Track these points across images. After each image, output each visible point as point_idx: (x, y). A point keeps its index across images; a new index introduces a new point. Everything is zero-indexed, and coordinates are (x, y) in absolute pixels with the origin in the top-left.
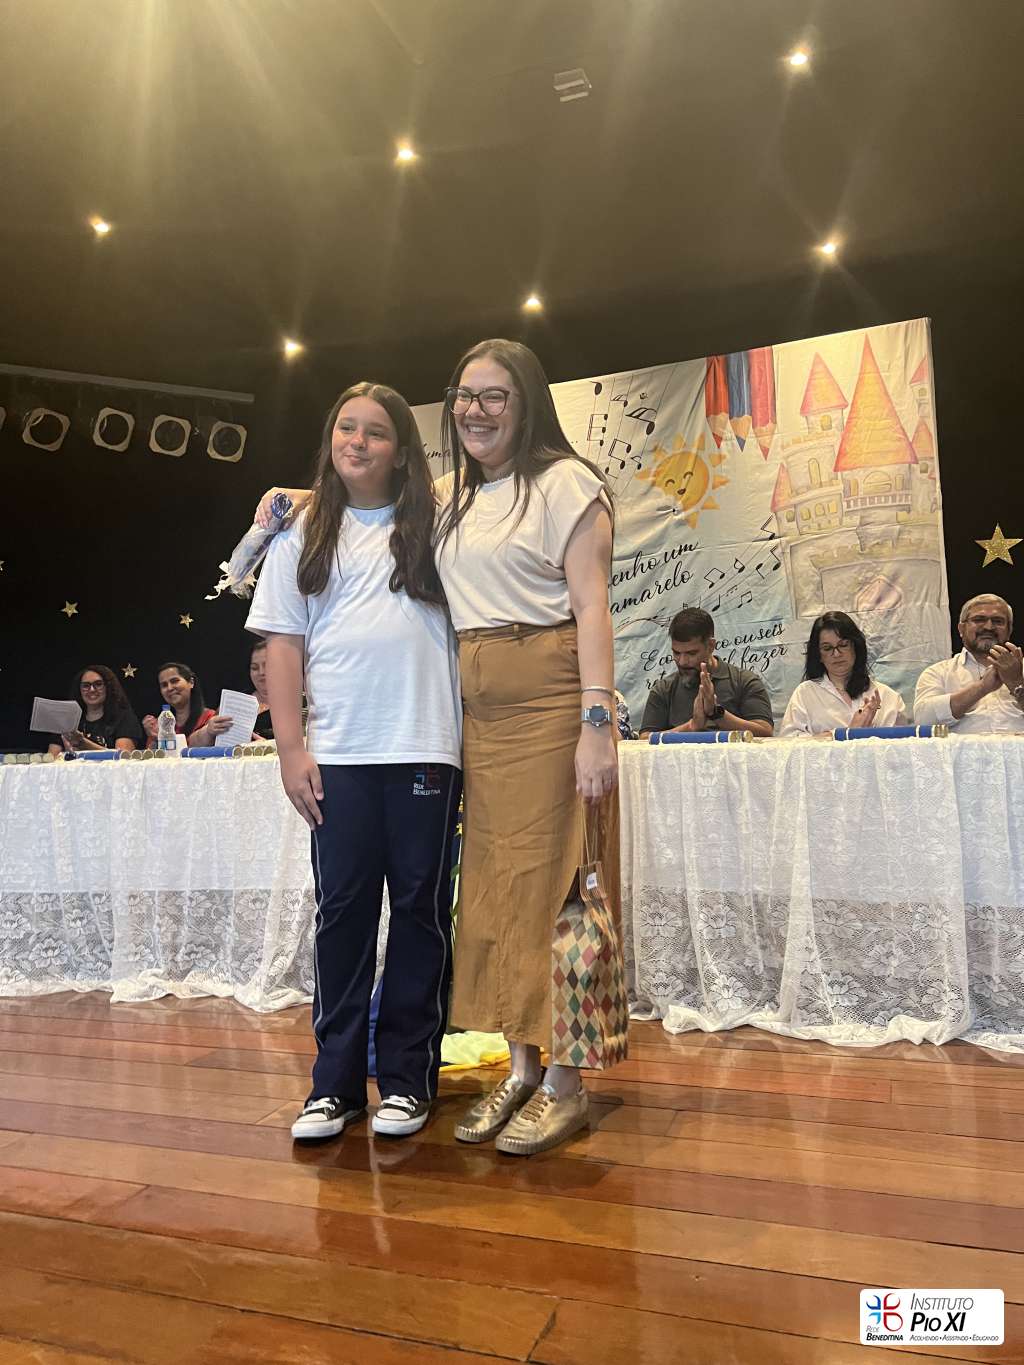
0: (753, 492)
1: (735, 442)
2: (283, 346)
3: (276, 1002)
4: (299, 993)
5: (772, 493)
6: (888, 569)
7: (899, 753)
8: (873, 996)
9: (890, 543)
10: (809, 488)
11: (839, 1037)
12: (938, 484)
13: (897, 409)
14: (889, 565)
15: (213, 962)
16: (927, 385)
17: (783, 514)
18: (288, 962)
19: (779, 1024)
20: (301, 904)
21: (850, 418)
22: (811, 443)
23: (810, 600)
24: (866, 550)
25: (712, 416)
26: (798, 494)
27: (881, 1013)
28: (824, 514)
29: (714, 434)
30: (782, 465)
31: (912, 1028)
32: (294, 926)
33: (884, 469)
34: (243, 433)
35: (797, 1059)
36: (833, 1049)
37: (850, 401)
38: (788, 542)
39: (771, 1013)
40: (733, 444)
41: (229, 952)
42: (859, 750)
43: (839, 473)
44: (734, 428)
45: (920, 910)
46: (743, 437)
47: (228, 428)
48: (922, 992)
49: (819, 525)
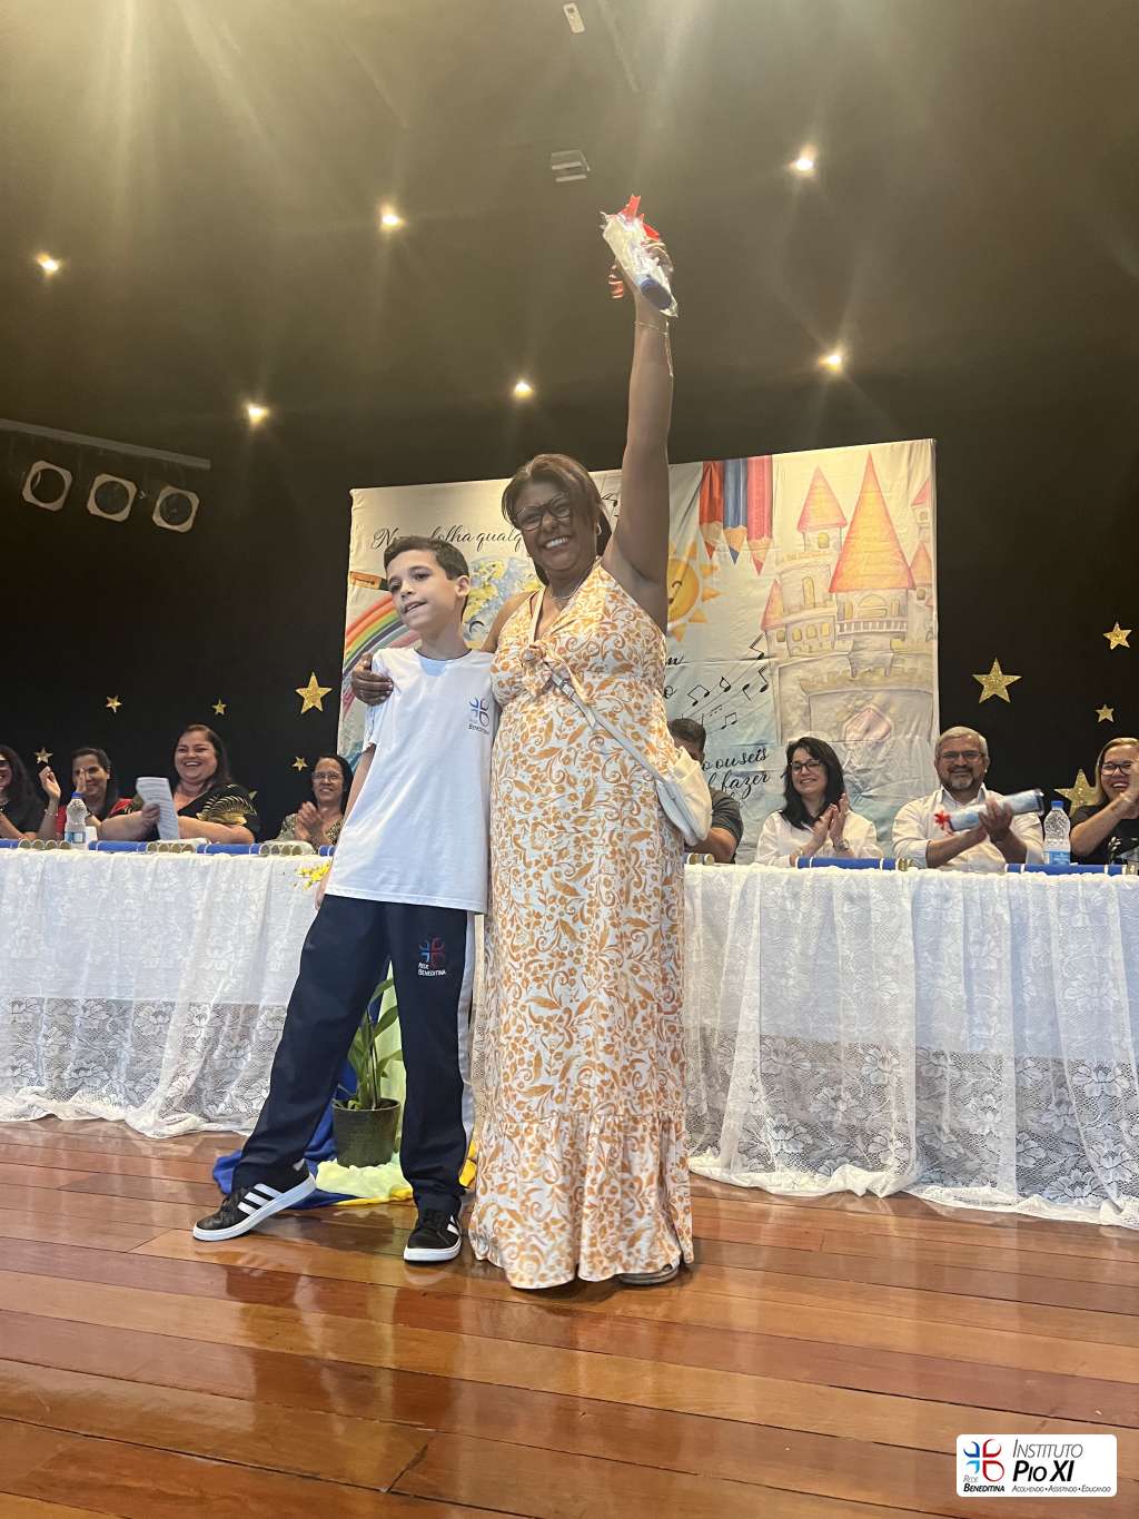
0: (743, 607)
1: (728, 553)
2: (246, 411)
3: (171, 1127)
4: (198, 1119)
5: (763, 610)
6: (879, 698)
7: (858, 886)
8: (819, 1143)
9: (882, 671)
10: (802, 608)
11: (780, 1185)
12: (935, 613)
13: (897, 531)
14: (880, 694)
15: (104, 1082)
16: (929, 509)
17: (773, 633)
18: (189, 1083)
19: (719, 1170)
20: (208, 1019)
21: (848, 538)
22: (807, 561)
23: (798, 724)
24: (858, 675)
25: (705, 524)
26: (790, 613)
27: (827, 1162)
28: (816, 636)
29: (706, 543)
30: (776, 582)
31: (854, 1178)
32: (199, 1044)
33: (880, 593)
34: (195, 501)
35: (735, 1206)
36: (772, 1198)
37: (849, 519)
38: (777, 663)
39: (711, 1158)
40: (725, 556)
41: (123, 1070)
42: (817, 878)
43: (834, 595)
44: (728, 539)
45: (871, 1052)
46: (735, 548)
47: (180, 495)
48: (868, 1140)
49: (810, 647)
